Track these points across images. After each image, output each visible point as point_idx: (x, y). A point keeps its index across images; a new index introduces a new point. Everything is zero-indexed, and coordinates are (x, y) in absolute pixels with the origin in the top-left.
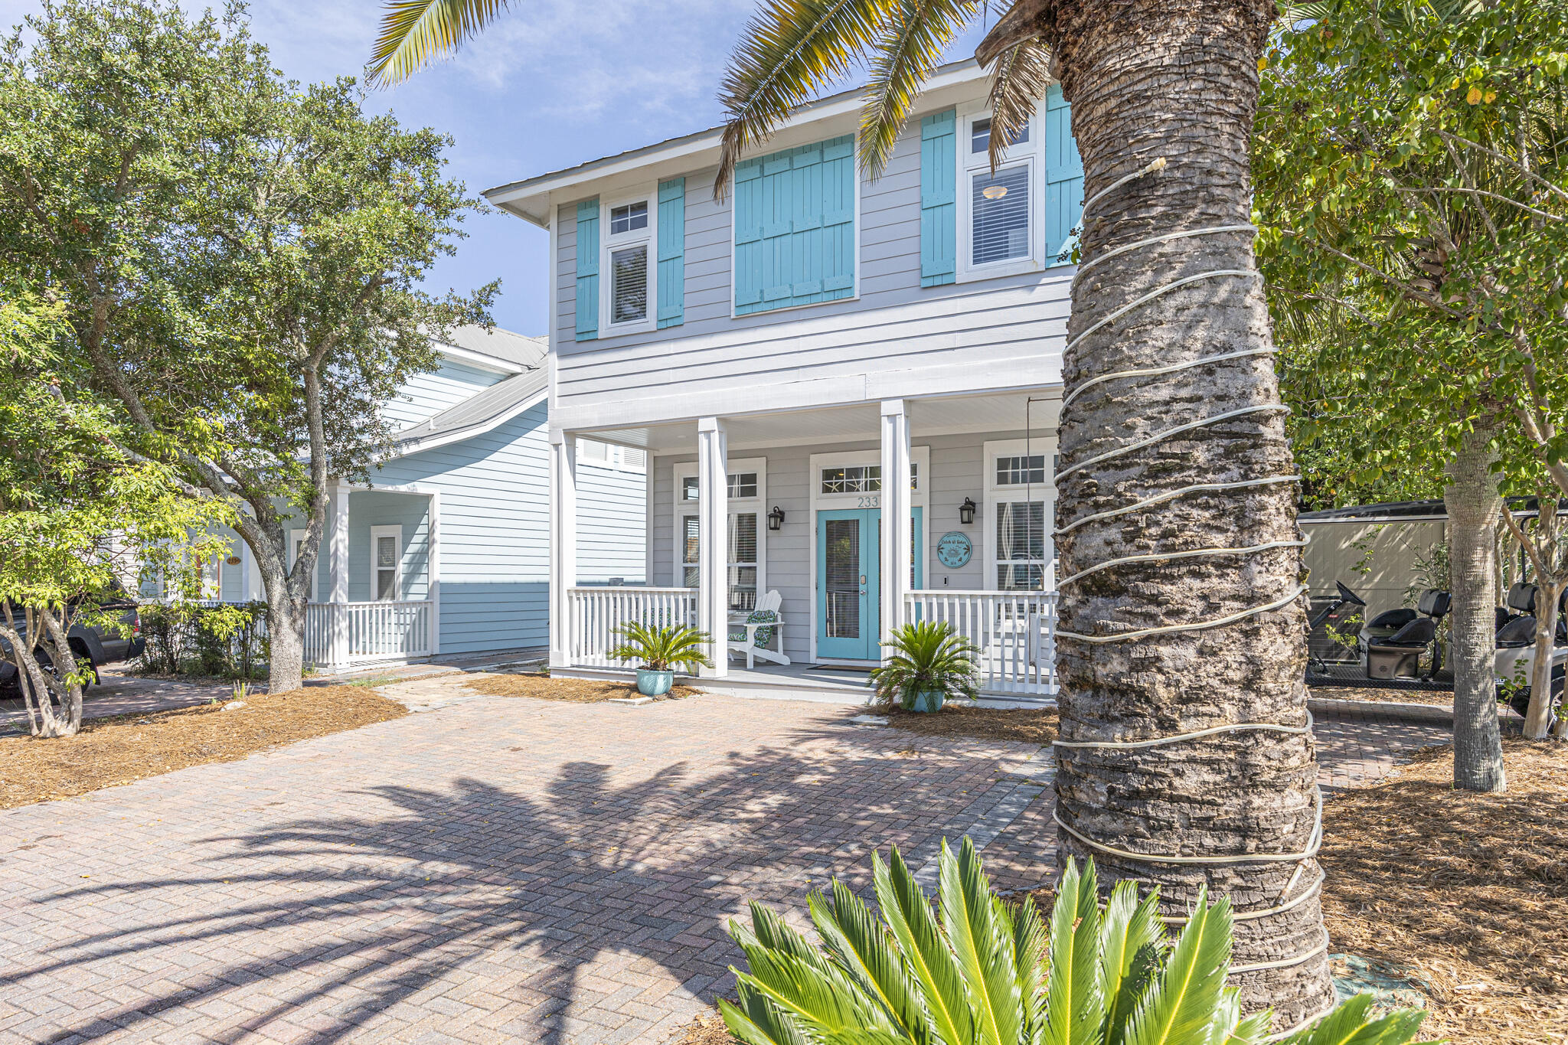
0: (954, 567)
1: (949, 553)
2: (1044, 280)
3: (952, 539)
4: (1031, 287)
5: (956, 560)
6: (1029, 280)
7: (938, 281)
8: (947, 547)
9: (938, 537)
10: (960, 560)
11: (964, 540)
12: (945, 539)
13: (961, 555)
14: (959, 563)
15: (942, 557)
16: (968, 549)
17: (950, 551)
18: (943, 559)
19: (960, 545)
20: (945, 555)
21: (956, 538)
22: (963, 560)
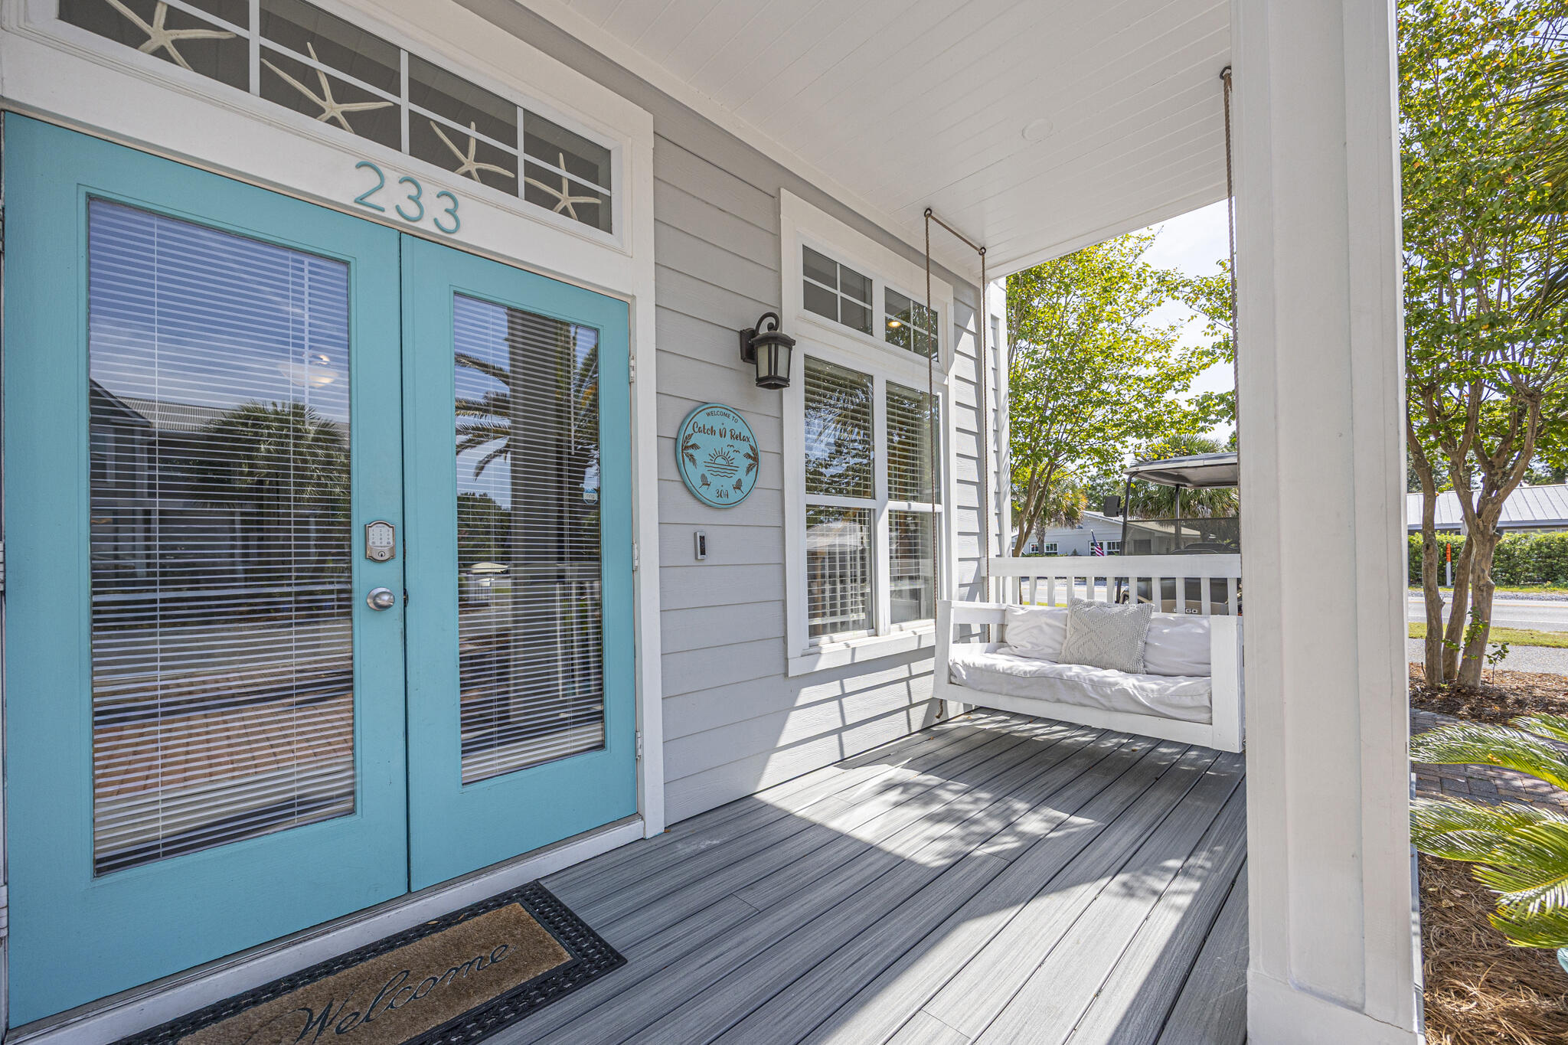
0: (722, 504)
1: (711, 463)
3: (716, 422)
5: (728, 484)
8: (707, 445)
9: (677, 411)
10: (738, 486)
11: (746, 433)
12: (702, 419)
13: (741, 474)
14: (735, 495)
15: (694, 474)
16: (754, 457)
17: (713, 457)
18: (696, 481)
19: (737, 444)
20: (702, 469)
21: (729, 424)
22: (745, 488)
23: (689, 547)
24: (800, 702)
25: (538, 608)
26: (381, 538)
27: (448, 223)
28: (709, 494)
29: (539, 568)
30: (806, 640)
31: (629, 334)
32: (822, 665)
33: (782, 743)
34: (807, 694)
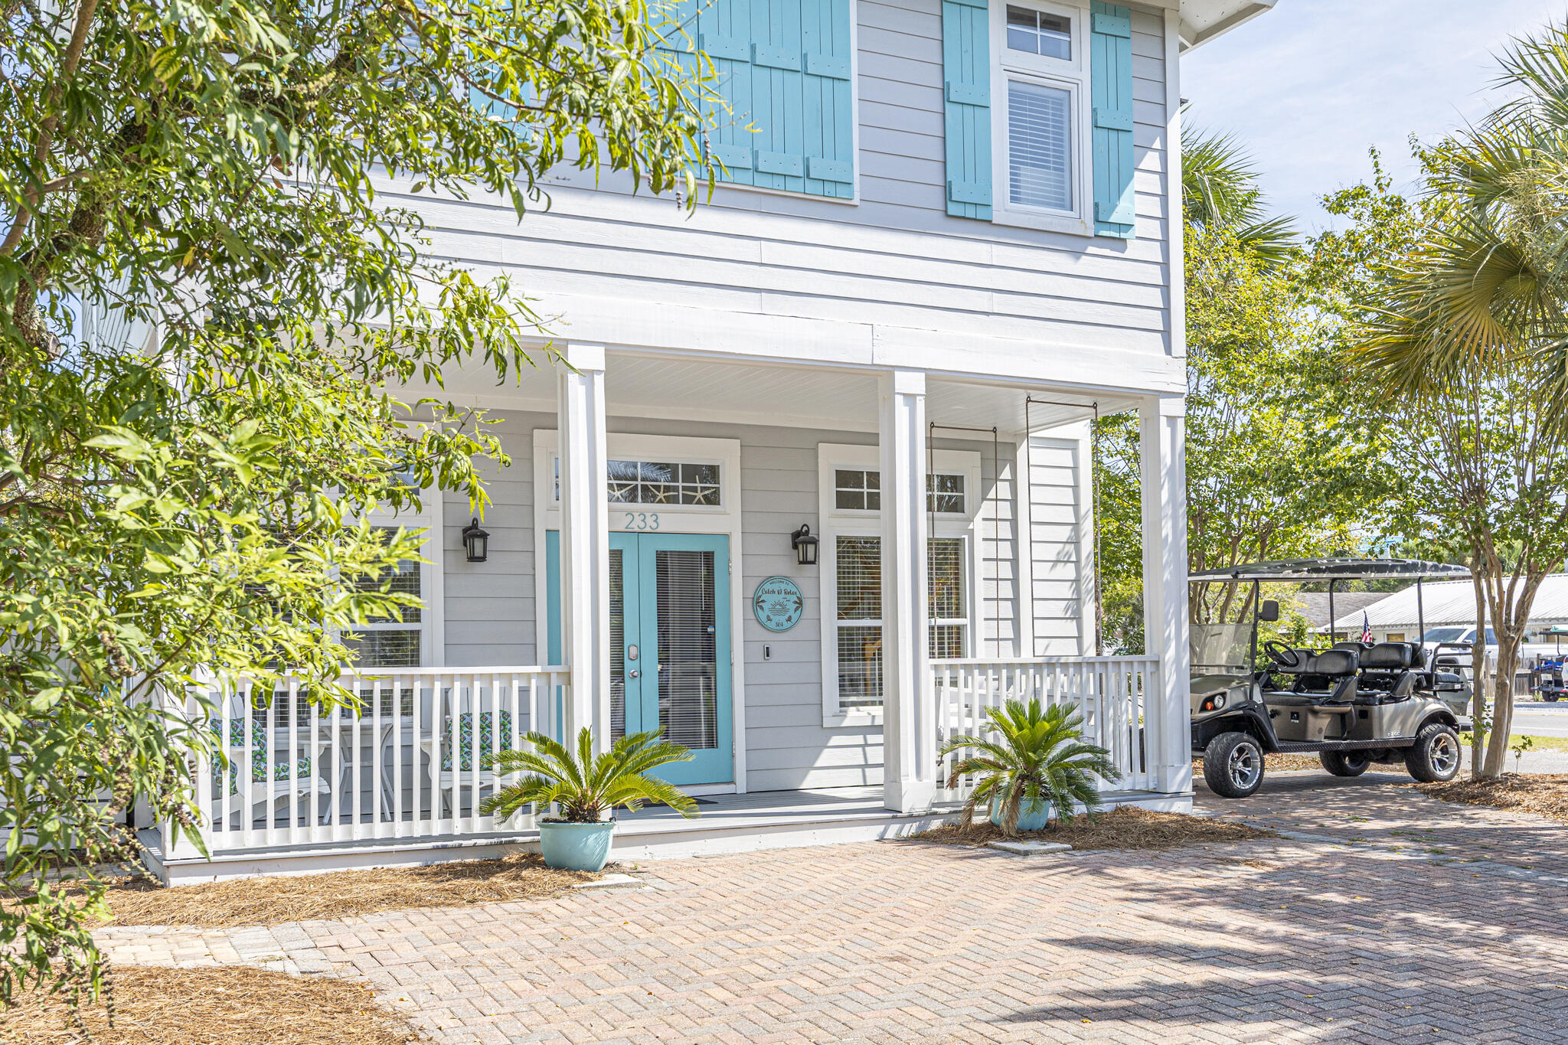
0: (780, 630)
1: (773, 608)
2: (1091, 250)
3: (776, 587)
4: (1077, 254)
5: (783, 619)
6: (1077, 245)
7: (970, 212)
8: (770, 600)
9: (753, 584)
10: (789, 619)
11: (794, 590)
12: (767, 587)
13: (791, 613)
14: (787, 625)
15: (763, 616)
16: (800, 603)
17: (774, 606)
18: (764, 618)
19: (788, 597)
20: (767, 612)
21: (783, 586)
22: (794, 620)
23: (761, 652)
24: (831, 743)
25: (688, 694)
26: (634, 651)
27: (654, 525)
28: (772, 625)
29: (689, 666)
30: (837, 708)
31: (729, 550)
32: (846, 723)
33: (818, 764)
34: (835, 740)
